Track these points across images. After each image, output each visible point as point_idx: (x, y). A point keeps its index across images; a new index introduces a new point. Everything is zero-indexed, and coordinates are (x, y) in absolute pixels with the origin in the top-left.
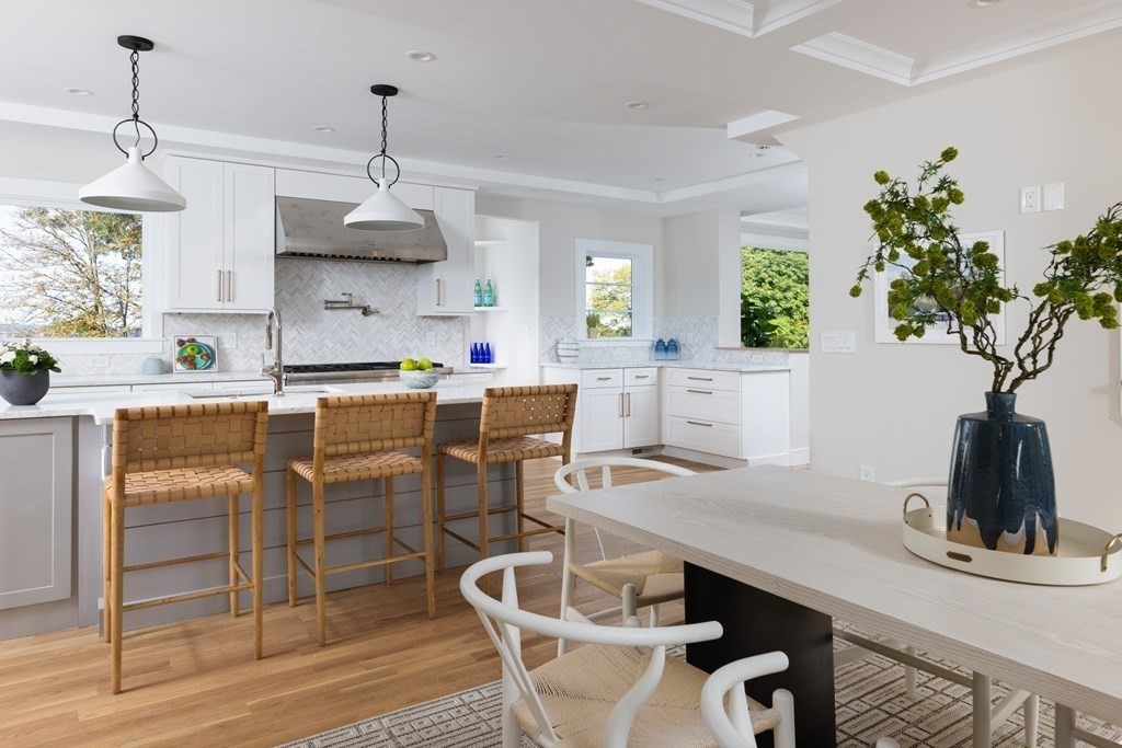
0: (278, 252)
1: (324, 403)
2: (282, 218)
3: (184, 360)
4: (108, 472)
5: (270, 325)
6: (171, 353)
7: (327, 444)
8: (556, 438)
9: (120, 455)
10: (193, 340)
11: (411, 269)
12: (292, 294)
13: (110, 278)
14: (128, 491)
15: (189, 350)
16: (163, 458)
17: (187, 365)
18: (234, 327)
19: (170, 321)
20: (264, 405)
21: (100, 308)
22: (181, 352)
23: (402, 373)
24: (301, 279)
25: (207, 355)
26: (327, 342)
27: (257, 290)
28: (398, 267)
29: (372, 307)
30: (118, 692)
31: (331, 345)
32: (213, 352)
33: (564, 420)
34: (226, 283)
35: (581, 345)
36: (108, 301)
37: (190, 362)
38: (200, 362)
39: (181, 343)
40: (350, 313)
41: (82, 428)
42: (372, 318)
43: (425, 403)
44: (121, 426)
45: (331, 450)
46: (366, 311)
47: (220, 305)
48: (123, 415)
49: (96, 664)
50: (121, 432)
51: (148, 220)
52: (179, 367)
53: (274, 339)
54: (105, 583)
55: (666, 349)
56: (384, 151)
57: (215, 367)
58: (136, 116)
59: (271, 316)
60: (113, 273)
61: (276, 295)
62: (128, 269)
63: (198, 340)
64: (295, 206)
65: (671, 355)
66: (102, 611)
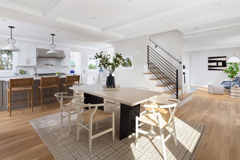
0: (37, 57)
1: (42, 78)
2: (38, 52)
3: (20, 73)
4: (8, 88)
5: (35, 68)
6: (18, 72)
7: (43, 83)
8: (77, 82)
9: (10, 85)
10: (22, 70)
11: (60, 59)
12: (40, 63)
13: (4, 59)
14: (12, 90)
15: (21, 72)
16: (17, 86)
17: (21, 74)
18: (29, 68)
19: (18, 67)
20: (33, 78)
21: (2, 65)
22: (20, 72)
23: (56, 74)
24: (41, 61)
25: (25, 72)
26: (46, 70)
27: (34, 63)
28: (58, 59)
29: (54, 65)
30: (11, 116)
31: (46, 71)
32: (26, 72)
33: (78, 80)
34: (28, 61)
35: (88, 70)
36: (4, 63)
37: (22, 74)
38: (23, 73)
39: (20, 71)
40: (50, 66)
41: (3, 82)
42: (53, 67)
43: (57, 78)
44: (10, 81)
45: (43, 84)
46: (52, 66)
47: (27, 65)
48: (11, 80)
49: (7, 114)
50: (10, 82)
51: (13, 53)
52: (20, 74)
53: (35, 70)
54: (8, 104)
55: (101, 71)
56: (53, 43)
57: (26, 74)
58: (12, 38)
59: (35, 66)
60: (5, 58)
61: (37, 63)
62: (8, 58)
63: (23, 70)
64: (40, 50)
65: (102, 72)
66: (7, 108)
